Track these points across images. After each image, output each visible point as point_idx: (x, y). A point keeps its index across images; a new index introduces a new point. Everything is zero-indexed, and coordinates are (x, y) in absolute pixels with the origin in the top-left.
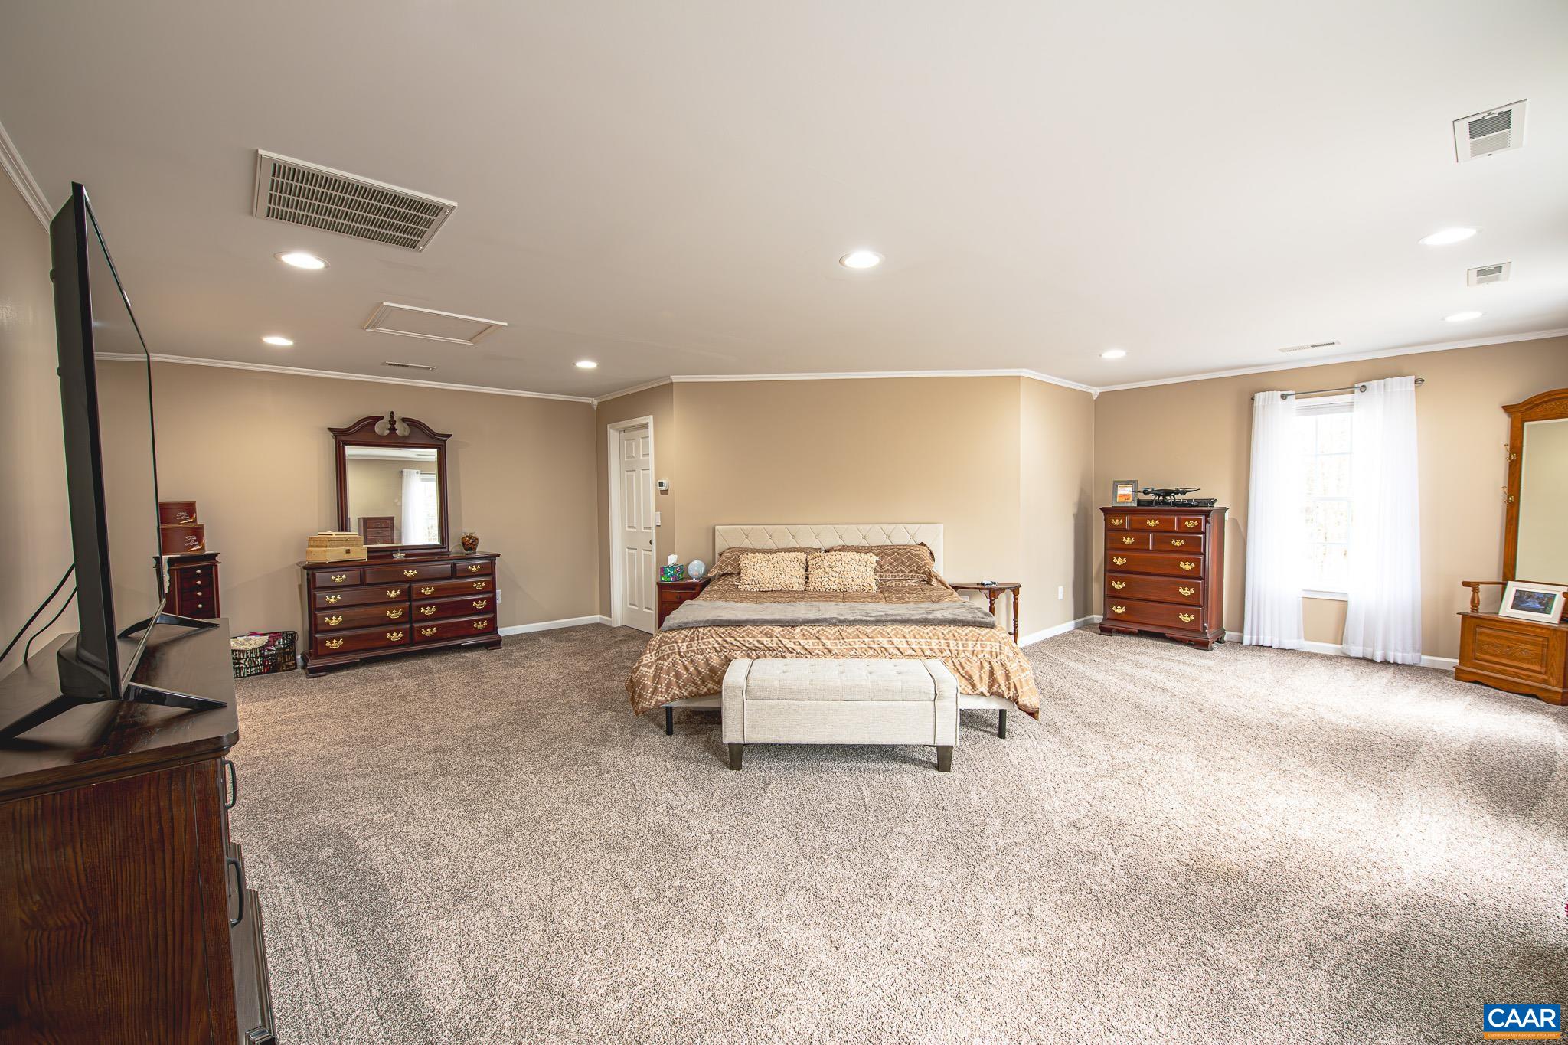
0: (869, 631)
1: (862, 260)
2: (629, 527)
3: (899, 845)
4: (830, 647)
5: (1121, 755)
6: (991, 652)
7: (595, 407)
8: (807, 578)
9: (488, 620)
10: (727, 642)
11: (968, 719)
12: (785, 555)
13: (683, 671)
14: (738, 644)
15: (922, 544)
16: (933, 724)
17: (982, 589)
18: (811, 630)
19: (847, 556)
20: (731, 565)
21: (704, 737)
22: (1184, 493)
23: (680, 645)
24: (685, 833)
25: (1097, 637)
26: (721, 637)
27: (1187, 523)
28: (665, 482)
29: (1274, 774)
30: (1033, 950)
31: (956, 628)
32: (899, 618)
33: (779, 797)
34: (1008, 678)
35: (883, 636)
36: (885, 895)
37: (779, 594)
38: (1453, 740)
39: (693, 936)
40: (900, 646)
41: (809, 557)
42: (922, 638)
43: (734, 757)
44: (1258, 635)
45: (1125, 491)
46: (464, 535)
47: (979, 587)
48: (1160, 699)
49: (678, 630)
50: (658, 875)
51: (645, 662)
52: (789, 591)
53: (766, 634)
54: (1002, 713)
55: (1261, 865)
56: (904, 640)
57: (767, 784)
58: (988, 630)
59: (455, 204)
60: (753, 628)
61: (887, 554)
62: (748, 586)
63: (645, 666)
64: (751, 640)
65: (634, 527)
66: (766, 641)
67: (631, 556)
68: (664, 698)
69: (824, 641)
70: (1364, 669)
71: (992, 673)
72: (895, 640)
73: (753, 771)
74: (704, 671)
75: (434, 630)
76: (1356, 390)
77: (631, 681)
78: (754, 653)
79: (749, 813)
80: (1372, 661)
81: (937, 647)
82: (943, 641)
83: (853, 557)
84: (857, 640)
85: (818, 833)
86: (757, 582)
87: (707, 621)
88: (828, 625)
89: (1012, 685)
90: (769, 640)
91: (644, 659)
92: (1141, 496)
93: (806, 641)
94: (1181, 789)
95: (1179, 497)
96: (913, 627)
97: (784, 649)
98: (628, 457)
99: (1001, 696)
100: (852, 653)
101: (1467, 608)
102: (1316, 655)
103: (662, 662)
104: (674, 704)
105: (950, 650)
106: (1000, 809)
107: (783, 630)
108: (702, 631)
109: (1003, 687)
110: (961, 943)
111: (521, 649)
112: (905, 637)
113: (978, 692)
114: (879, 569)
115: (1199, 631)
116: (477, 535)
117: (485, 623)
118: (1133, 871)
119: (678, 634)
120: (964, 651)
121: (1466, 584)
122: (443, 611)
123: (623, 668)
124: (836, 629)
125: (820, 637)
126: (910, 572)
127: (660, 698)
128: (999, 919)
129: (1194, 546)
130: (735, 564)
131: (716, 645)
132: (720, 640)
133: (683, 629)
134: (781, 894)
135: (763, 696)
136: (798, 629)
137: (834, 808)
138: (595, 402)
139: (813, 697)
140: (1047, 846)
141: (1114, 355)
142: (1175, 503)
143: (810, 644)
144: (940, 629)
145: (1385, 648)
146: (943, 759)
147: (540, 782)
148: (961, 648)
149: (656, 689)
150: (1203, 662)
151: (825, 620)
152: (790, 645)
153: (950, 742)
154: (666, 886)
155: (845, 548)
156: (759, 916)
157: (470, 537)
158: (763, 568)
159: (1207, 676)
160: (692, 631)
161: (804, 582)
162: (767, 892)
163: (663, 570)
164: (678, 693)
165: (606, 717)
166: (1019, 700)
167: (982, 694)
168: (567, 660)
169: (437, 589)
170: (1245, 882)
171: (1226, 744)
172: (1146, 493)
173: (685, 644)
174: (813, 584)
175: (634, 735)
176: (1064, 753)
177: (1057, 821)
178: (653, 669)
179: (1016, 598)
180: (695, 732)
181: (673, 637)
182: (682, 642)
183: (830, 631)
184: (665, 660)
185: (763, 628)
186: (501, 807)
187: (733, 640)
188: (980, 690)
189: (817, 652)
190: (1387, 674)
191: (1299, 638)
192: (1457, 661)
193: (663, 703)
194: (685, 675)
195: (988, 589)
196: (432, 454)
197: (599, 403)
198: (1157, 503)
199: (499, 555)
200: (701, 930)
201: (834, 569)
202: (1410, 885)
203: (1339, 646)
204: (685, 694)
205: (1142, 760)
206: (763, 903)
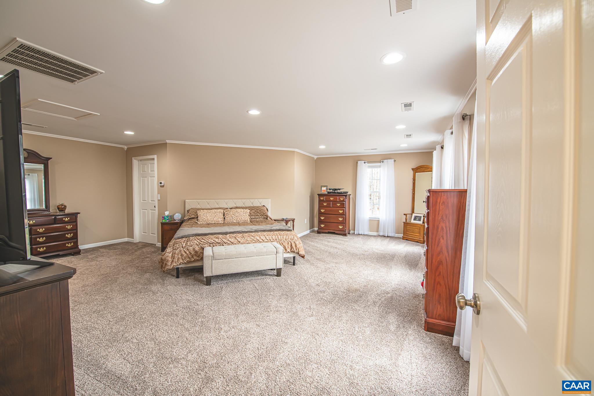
0: (253, 234)
1: (254, 112)
2: (143, 201)
3: (270, 298)
4: (239, 241)
5: (327, 266)
6: (291, 239)
7: (126, 150)
8: (224, 218)
9: (74, 243)
10: (201, 241)
11: (286, 261)
12: (216, 210)
13: (184, 253)
14: (206, 242)
15: (264, 206)
16: (276, 262)
17: (284, 220)
18: (233, 235)
19: (239, 210)
20: (194, 215)
21: (193, 277)
22: (340, 190)
23: (183, 244)
24: (197, 307)
25: (316, 234)
26: (199, 240)
27: (341, 199)
28: (163, 182)
29: (364, 266)
30: (312, 315)
31: (280, 232)
32: (262, 229)
33: (227, 291)
34: (296, 246)
35: (257, 236)
36: (270, 311)
37: (215, 225)
38: (402, 254)
39: (212, 333)
40: (263, 239)
41: (225, 211)
42: (270, 236)
43: (208, 281)
44: (359, 231)
45: (324, 189)
46: (58, 204)
47: (282, 220)
48: (335, 250)
49: (181, 238)
50: (192, 320)
51: (168, 251)
52: (218, 224)
53: (216, 238)
54: (294, 257)
55: (363, 287)
56: (264, 237)
57: (222, 288)
58: (290, 232)
59: (104, 72)
60: (211, 236)
61: (252, 209)
62: (201, 222)
63: (168, 253)
64: (211, 240)
65: (145, 201)
66: (217, 240)
67: (144, 213)
68: (176, 264)
69: (238, 239)
70: (383, 238)
71: (291, 245)
72: (261, 237)
73: (215, 285)
74: (193, 253)
75: (45, 248)
76: (381, 162)
77: (162, 259)
78: (212, 245)
79: (218, 297)
80: (385, 236)
81: (275, 238)
82: (276, 236)
83: (241, 210)
84: (249, 238)
85: (244, 299)
86: (205, 221)
87: (193, 234)
88: (239, 233)
89: (297, 249)
90: (218, 240)
91: (168, 250)
92: (329, 191)
93: (231, 239)
94: (343, 272)
95: (339, 191)
96: (267, 232)
97: (223, 243)
98: (142, 171)
99: (294, 252)
100: (247, 242)
101: (405, 221)
102: (372, 236)
103: (175, 251)
104: (180, 266)
105: (279, 239)
106: (297, 284)
107: (223, 236)
108: (191, 238)
109: (295, 249)
110: (293, 318)
111: (92, 254)
112: (265, 236)
113: (287, 251)
114: (250, 215)
115: (344, 231)
116: (65, 204)
117: (72, 244)
118: (334, 293)
119: (181, 240)
120: (283, 239)
121: (404, 214)
122: (49, 239)
123: (147, 257)
124: (241, 235)
125: (236, 237)
126: (261, 215)
127: (175, 264)
128: (302, 310)
129: (343, 206)
130: (196, 214)
131: (197, 243)
132: (199, 241)
133: (183, 238)
134: (237, 316)
135: (219, 258)
136: (228, 235)
137: (247, 291)
138: (126, 147)
139: (237, 257)
140: (311, 291)
141: (322, 147)
142: (338, 193)
143: (232, 240)
144: (275, 232)
145: (388, 233)
146: (279, 272)
147: (128, 300)
148: (282, 238)
149: (173, 261)
150: (345, 239)
151: (237, 232)
152: (226, 241)
153: (281, 267)
154: (197, 322)
155: (237, 208)
156: (232, 323)
157: (62, 205)
158: (207, 215)
159: (346, 243)
160: (187, 239)
161: (223, 220)
162: (233, 317)
163: (163, 217)
164: (182, 262)
165: (147, 275)
166: (299, 253)
167: (289, 252)
168: (118, 257)
169: (46, 229)
170: (360, 291)
171: (353, 260)
172: (330, 189)
173: (185, 243)
174: (227, 220)
175: (163, 280)
176: (312, 267)
177: (313, 285)
178: (171, 254)
179: (293, 223)
180: (188, 276)
181: (179, 241)
182: (184, 243)
183: (239, 235)
184: (176, 250)
185: (215, 236)
186: (115, 311)
187: (204, 240)
188: (288, 251)
189: (235, 242)
190: (388, 239)
191: (368, 231)
192: (403, 235)
193: (176, 266)
194: (185, 255)
195: (285, 220)
196: (41, 167)
197: (128, 148)
198: (333, 193)
199: (79, 213)
200: (214, 331)
201: (234, 215)
202: (393, 286)
203: (377, 233)
204: (185, 262)
205: (333, 267)
206: (232, 320)
